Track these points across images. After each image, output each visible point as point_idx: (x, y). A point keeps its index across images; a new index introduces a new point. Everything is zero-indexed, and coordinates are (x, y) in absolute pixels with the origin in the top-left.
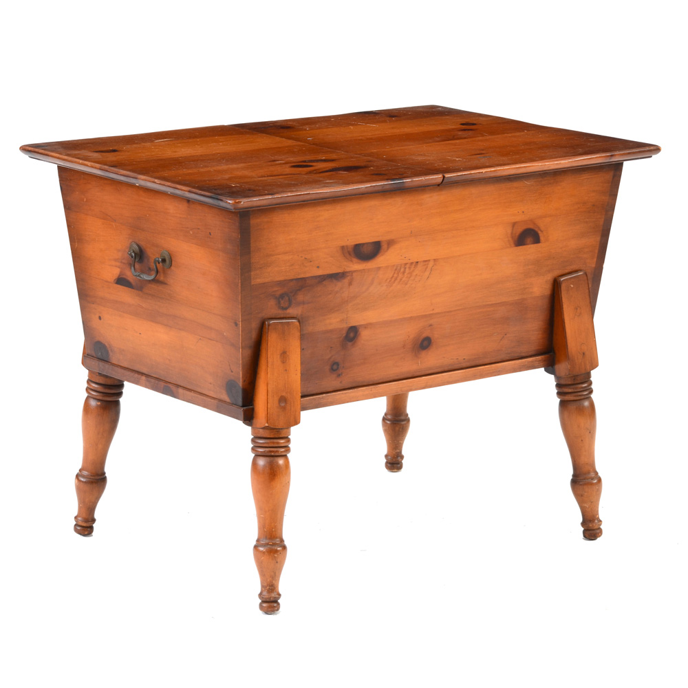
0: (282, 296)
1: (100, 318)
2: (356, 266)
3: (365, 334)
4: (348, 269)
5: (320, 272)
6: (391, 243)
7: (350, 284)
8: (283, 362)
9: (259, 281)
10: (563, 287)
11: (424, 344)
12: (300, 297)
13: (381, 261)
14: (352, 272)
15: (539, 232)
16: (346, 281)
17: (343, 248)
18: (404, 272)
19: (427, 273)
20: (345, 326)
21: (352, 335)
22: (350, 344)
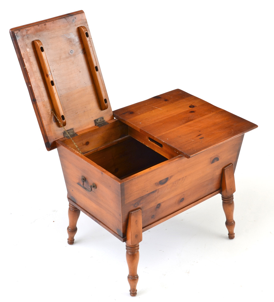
0: (135, 204)
1: (72, 191)
2: (160, 187)
3: (162, 205)
4: (157, 189)
5: (148, 193)
6: (171, 177)
7: (158, 192)
8: (136, 224)
9: (128, 202)
10: (226, 171)
11: (182, 200)
12: (141, 202)
13: (168, 183)
14: (158, 189)
15: (219, 158)
16: (157, 192)
17: (156, 183)
18: (175, 183)
19: (183, 181)
20: (156, 204)
21: (158, 206)
22: (158, 209)
